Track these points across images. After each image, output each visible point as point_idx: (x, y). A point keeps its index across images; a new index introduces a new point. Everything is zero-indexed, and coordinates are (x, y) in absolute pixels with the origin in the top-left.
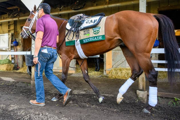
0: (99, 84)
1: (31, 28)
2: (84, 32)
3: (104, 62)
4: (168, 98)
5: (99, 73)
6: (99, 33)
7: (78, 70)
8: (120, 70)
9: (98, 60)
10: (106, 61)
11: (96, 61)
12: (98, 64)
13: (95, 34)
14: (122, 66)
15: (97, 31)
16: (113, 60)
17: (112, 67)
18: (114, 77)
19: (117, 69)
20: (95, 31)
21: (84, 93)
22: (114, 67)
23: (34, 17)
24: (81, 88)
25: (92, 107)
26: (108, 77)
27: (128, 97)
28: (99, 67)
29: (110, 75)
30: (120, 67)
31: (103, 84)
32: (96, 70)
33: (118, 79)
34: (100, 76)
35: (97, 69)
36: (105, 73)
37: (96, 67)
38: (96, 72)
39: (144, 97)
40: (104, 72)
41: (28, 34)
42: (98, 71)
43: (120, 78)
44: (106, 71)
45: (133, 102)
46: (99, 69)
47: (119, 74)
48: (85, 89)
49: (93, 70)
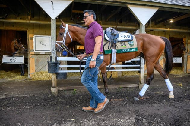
0: (22, 86)
1: (64, 42)
2: (121, 44)
3: (28, 68)
4: (70, 90)
5: (24, 76)
6: (133, 46)
7: (2, 76)
8: (41, 73)
9: (22, 66)
10: (29, 67)
11: (21, 67)
12: (23, 69)
13: (130, 46)
14: (43, 70)
15: (132, 44)
16: (36, 65)
17: (35, 71)
18: (36, 79)
19: (39, 72)
20: (130, 44)
21: (4, 97)
22: (36, 71)
23: (65, 31)
24: (1, 92)
25: (8, 109)
26: (32, 80)
27: (44, 94)
28: (24, 72)
29: (33, 78)
30: (41, 71)
31: (25, 86)
32: (21, 75)
33: (40, 81)
34: (25, 79)
35: (22, 73)
36: (29, 77)
37: (21, 72)
38: (21, 76)
39: (56, 92)
40: (28, 75)
41: (63, 48)
42: (23, 75)
43: (41, 79)
44: (30, 75)
45: (47, 97)
46: (24, 74)
47: (40, 76)
48: (6, 93)
49: (19, 75)
